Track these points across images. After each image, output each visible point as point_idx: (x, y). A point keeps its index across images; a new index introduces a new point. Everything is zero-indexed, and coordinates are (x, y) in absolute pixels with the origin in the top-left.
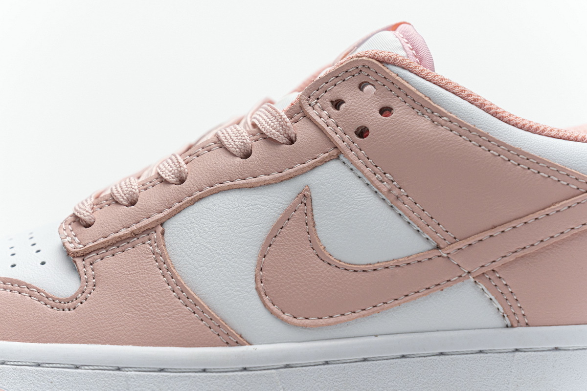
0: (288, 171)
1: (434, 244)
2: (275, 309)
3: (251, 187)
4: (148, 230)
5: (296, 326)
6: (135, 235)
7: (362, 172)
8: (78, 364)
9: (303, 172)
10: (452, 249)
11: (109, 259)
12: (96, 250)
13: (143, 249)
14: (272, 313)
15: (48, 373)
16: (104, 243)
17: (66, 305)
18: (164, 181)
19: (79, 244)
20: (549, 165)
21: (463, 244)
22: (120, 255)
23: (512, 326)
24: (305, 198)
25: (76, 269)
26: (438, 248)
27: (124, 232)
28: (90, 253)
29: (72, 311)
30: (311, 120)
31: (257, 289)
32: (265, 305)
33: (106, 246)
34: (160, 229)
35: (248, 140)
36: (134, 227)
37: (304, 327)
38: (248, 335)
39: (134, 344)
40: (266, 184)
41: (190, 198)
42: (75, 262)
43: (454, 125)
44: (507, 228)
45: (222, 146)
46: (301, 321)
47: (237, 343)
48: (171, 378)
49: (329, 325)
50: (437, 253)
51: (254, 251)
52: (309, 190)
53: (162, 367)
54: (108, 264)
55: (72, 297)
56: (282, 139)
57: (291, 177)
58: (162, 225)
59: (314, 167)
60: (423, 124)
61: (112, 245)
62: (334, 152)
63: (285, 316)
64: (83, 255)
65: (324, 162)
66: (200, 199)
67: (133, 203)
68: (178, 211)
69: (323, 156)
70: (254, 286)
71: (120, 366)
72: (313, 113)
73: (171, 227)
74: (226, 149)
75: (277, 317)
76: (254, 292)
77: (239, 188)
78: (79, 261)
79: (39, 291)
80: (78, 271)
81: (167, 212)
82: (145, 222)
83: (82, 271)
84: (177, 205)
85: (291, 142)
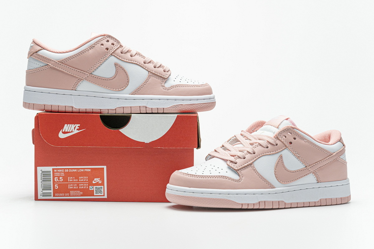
0: (277, 151)
1: (305, 166)
2: (280, 181)
3: (270, 155)
4: (251, 164)
6: (248, 165)
7: (291, 151)
8: (246, 193)
9: (280, 152)
10: (309, 167)
12: (240, 169)
13: (250, 168)
14: (279, 181)
15: (240, 196)
17: (238, 181)
18: (249, 153)
19: (236, 168)
20: (325, 150)
21: (311, 166)
22: (245, 170)
23: (318, 182)
24: (281, 157)
25: (236, 173)
26: (306, 167)
27: (246, 165)
29: (240, 182)
30: (280, 140)
31: (276, 176)
32: (277, 180)
35: (267, 144)
37: (284, 184)
38: (275, 186)
39: (255, 189)
40: (273, 154)
41: (258, 157)
43: (309, 142)
44: (318, 163)
45: (260, 145)
46: (284, 183)
47: (274, 188)
48: (264, 195)
49: (286, 184)
50: (306, 168)
51: (273, 169)
52: (282, 155)
53: (262, 193)
54: (243, 172)
55: (239, 179)
56: (275, 144)
57: (278, 153)
58: (253, 163)
59: (282, 150)
60: (303, 142)
61: (243, 168)
62: (285, 147)
64: (238, 170)
65: (284, 149)
66: (260, 157)
67: (244, 158)
68: (256, 160)
69: (283, 148)
70: (275, 176)
71: (254, 194)
72: (280, 139)
73: (255, 163)
74: (262, 146)
77: (268, 155)
78: (238, 171)
79: (231, 178)
80: (238, 173)
81: (253, 160)
82: (249, 163)
83: (239, 173)
84: (255, 159)
85: (277, 145)
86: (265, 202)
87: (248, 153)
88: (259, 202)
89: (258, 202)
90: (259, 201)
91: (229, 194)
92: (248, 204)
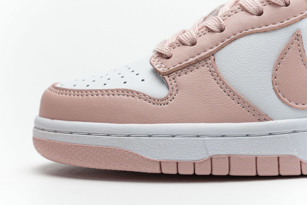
0: (286, 22)
2: (285, 99)
3: (265, 31)
4: (205, 59)
5: (297, 109)
6: (198, 61)
8: (174, 134)
9: (295, 22)
11: (184, 76)
12: (176, 71)
13: (203, 69)
14: (283, 102)
15: (157, 140)
16: (180, 67)
17: (162, 102)
19: (165, 68)
22: (190, 73)
24: (298, 36)
25: (164, 83)
27: (191, 60)
28: (172, 73)
29: (166, 105)
31: (274, 88)
32: (279, 97)
33: (182, 69)
34: (212, 58)
35: (260, 5)
36: (197, 57)
37: (303, 109)
38: (270, 115)
39: (205, 122)
40: (274, 30)
41: (229, 39)
42: (164, 78)
45: (244, 9)
46: (300, 106)
47: (265, 120)
48: (230, 140)
51: (270, 67)
52: (299, 31)
53: (223, 134)
54: (183, 78)
55: (165, 97)
56: (282, 3)
57: (288, 25)
58: (213, 55)
59: (302, 19)
63: (291, 104)
64: (168, 74)
66: (234, 40)
67: (193, 44)
68: (222, 47)
70: (272, 87)
71: (199, 134)
73: (218, 56)
74: (247, 11)
75: (287, 104)
76: (272, 90)
77: (258, 32)
78: (166, 77)
79: (144, 95)
80: (167, 83)
81: (215, 48)
82: (203, 54)
83: (169, 83)
84: (221, 44)
85: (287, 5)
86: (229, 158)
87: (206, 32)
88: (211, 159)
89: (206, 156)
90: (211, 153)
91: (129, 136)
92: (177, 163)
